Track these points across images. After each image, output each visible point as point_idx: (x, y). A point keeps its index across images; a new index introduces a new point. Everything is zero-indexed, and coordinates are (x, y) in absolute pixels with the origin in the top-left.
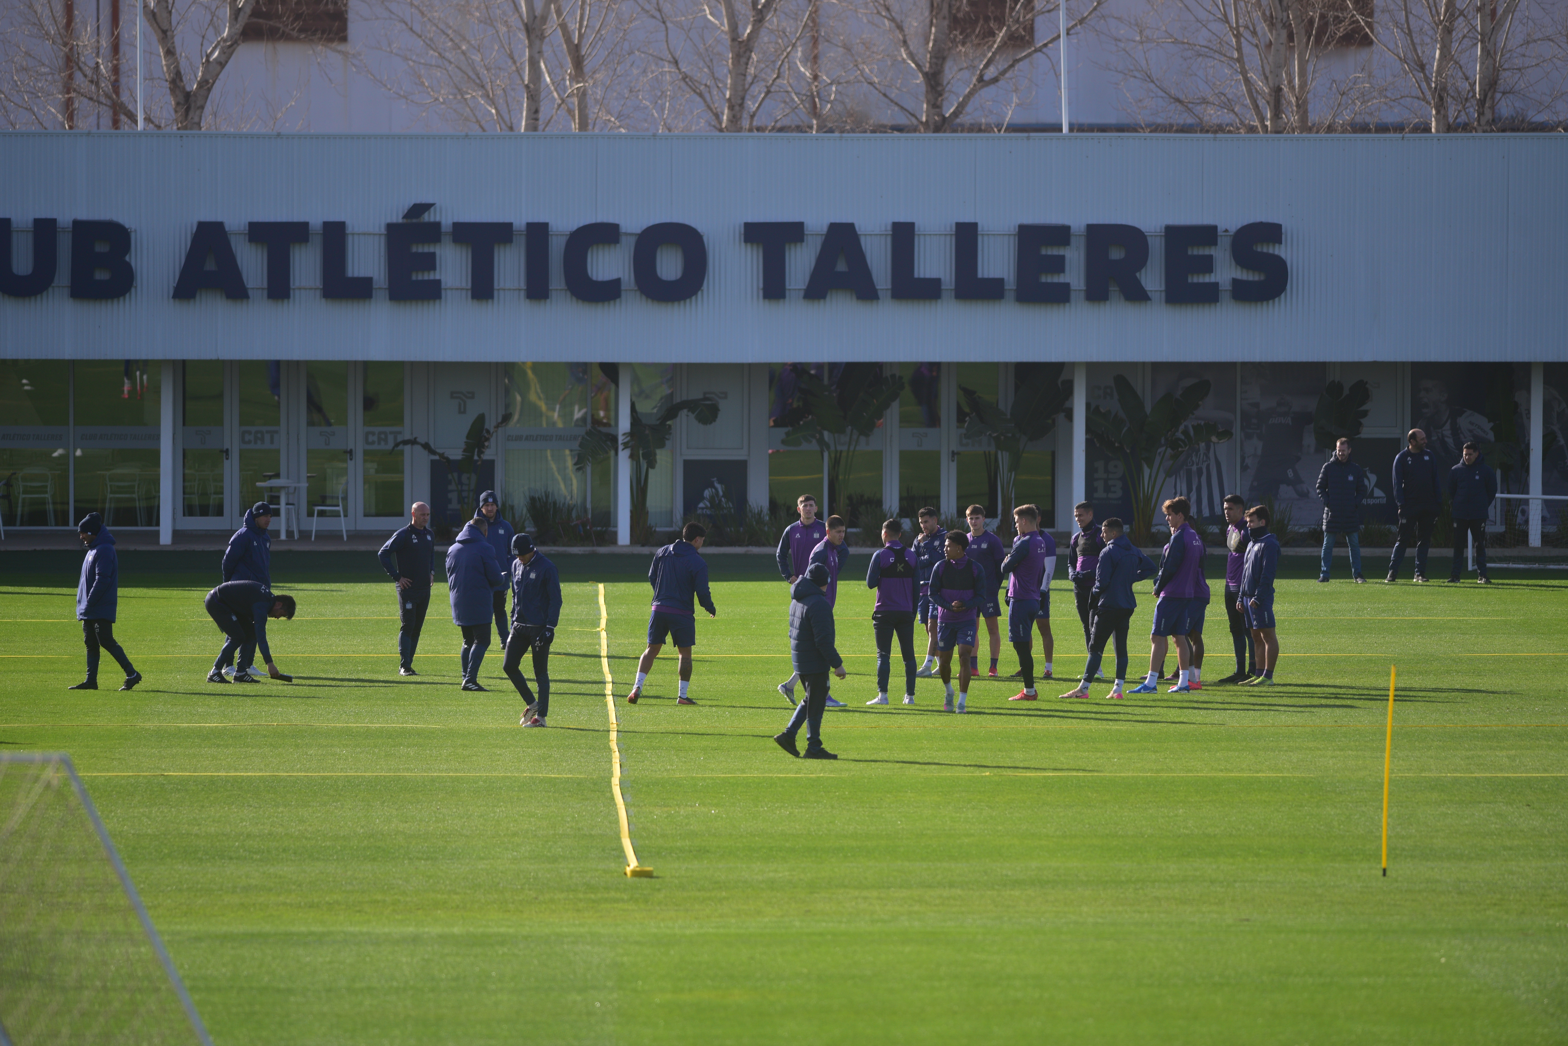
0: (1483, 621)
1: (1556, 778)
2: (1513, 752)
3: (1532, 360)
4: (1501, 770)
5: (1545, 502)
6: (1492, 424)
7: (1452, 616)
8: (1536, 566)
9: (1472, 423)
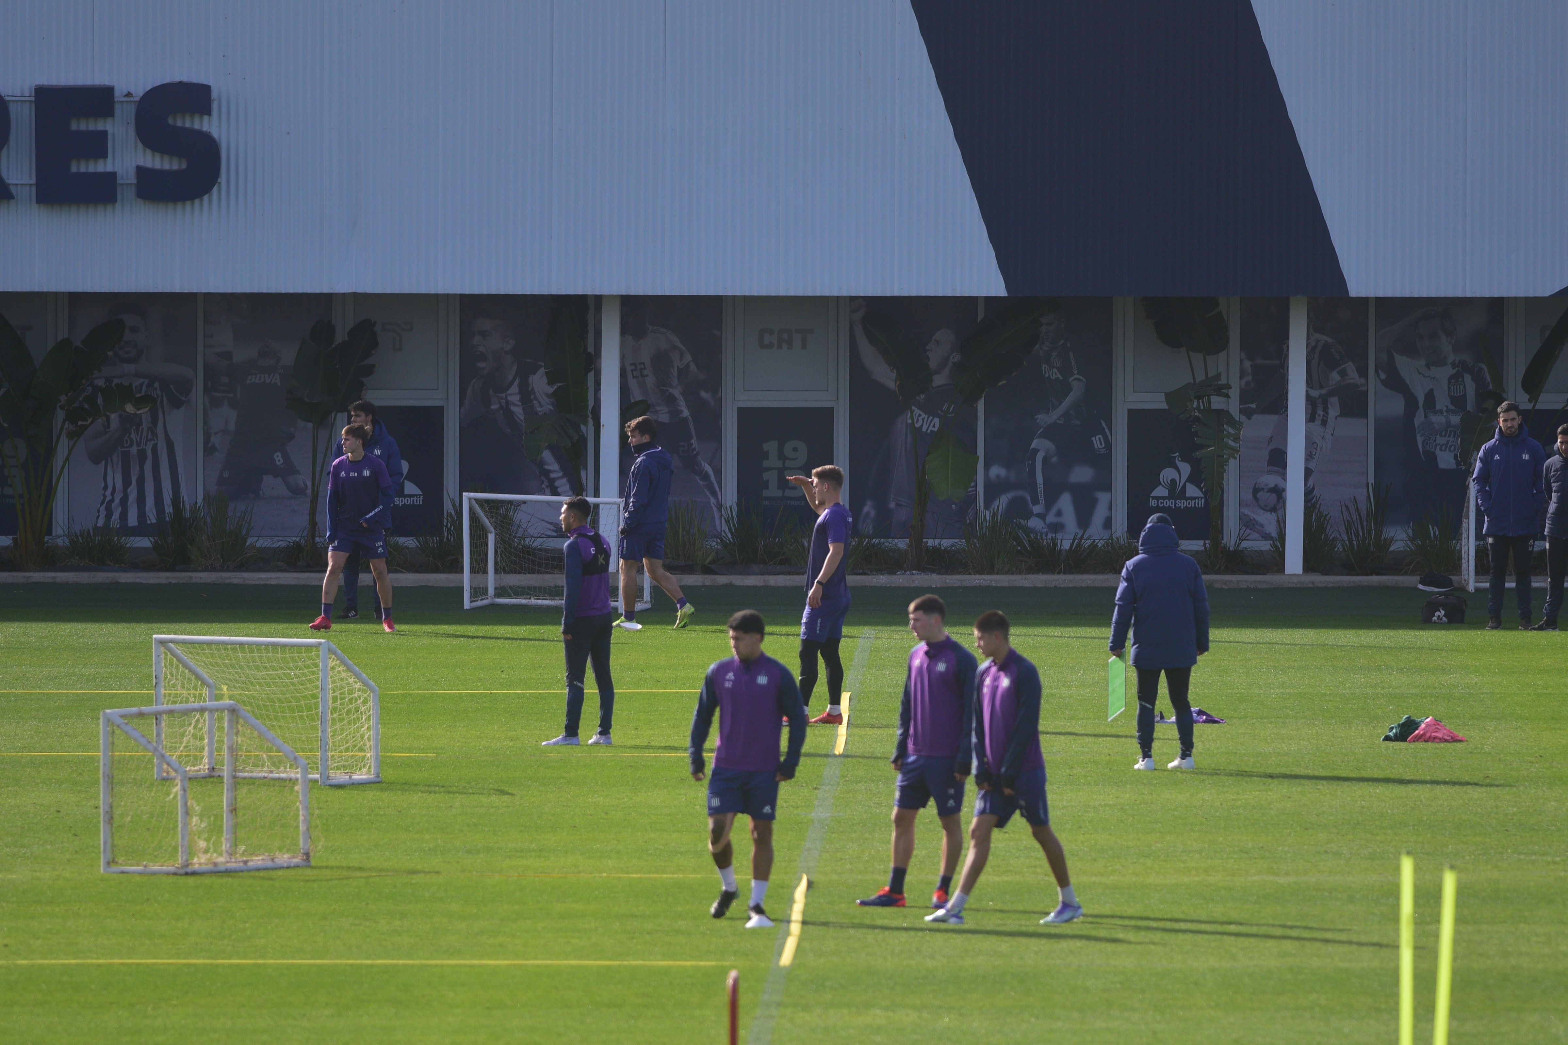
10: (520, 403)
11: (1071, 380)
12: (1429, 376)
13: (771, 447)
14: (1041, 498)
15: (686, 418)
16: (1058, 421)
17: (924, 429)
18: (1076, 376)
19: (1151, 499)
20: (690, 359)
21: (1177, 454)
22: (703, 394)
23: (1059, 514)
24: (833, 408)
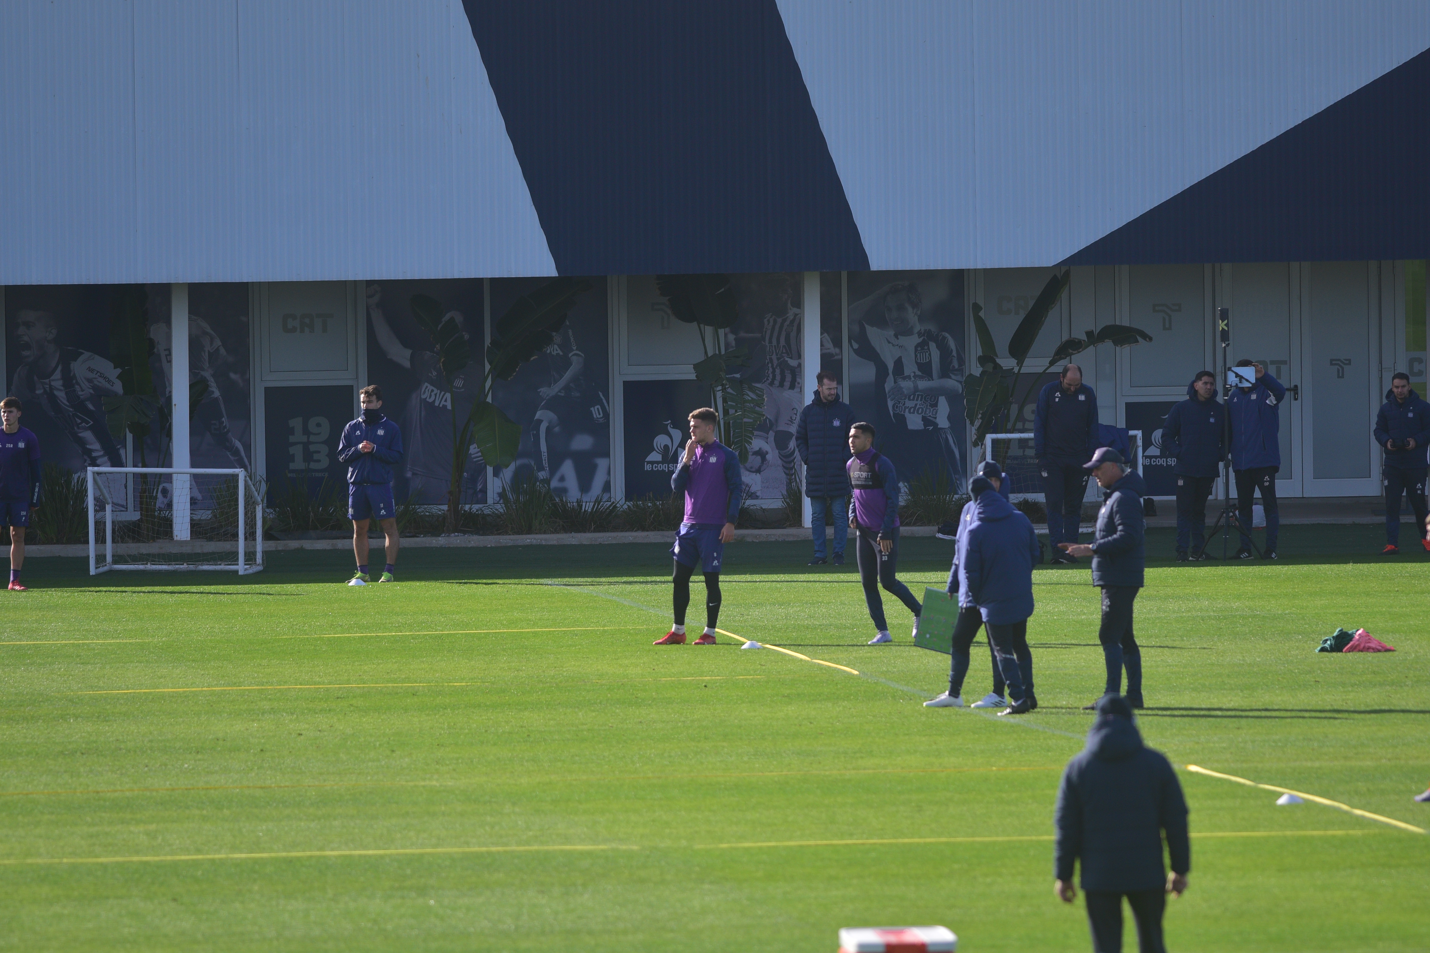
0: (110, 644)
1: (213, 861)
2: (153, 827)
3: (172, 281)
4: (137, 852)
5: (195, 477)
6: (119, 371)
7: (69, 639)
8: (184, 567)
9: (91, 370)
10: (62, 388)
11: (570, 355)
12: (898, 345)
13: (296, 423)
14: (545, 463)
15: (217, 399)
16: (559, 394)
17: (437, 404)
18: (575, 352)
19: (646, 463)
20: (220, 343)
21: (670, 421)
22: (233, 376)
23: (562, 479)
24: (353, 386)
